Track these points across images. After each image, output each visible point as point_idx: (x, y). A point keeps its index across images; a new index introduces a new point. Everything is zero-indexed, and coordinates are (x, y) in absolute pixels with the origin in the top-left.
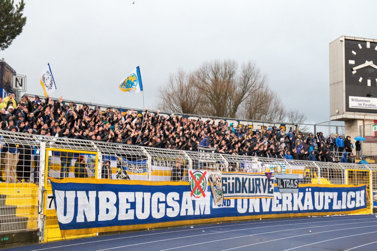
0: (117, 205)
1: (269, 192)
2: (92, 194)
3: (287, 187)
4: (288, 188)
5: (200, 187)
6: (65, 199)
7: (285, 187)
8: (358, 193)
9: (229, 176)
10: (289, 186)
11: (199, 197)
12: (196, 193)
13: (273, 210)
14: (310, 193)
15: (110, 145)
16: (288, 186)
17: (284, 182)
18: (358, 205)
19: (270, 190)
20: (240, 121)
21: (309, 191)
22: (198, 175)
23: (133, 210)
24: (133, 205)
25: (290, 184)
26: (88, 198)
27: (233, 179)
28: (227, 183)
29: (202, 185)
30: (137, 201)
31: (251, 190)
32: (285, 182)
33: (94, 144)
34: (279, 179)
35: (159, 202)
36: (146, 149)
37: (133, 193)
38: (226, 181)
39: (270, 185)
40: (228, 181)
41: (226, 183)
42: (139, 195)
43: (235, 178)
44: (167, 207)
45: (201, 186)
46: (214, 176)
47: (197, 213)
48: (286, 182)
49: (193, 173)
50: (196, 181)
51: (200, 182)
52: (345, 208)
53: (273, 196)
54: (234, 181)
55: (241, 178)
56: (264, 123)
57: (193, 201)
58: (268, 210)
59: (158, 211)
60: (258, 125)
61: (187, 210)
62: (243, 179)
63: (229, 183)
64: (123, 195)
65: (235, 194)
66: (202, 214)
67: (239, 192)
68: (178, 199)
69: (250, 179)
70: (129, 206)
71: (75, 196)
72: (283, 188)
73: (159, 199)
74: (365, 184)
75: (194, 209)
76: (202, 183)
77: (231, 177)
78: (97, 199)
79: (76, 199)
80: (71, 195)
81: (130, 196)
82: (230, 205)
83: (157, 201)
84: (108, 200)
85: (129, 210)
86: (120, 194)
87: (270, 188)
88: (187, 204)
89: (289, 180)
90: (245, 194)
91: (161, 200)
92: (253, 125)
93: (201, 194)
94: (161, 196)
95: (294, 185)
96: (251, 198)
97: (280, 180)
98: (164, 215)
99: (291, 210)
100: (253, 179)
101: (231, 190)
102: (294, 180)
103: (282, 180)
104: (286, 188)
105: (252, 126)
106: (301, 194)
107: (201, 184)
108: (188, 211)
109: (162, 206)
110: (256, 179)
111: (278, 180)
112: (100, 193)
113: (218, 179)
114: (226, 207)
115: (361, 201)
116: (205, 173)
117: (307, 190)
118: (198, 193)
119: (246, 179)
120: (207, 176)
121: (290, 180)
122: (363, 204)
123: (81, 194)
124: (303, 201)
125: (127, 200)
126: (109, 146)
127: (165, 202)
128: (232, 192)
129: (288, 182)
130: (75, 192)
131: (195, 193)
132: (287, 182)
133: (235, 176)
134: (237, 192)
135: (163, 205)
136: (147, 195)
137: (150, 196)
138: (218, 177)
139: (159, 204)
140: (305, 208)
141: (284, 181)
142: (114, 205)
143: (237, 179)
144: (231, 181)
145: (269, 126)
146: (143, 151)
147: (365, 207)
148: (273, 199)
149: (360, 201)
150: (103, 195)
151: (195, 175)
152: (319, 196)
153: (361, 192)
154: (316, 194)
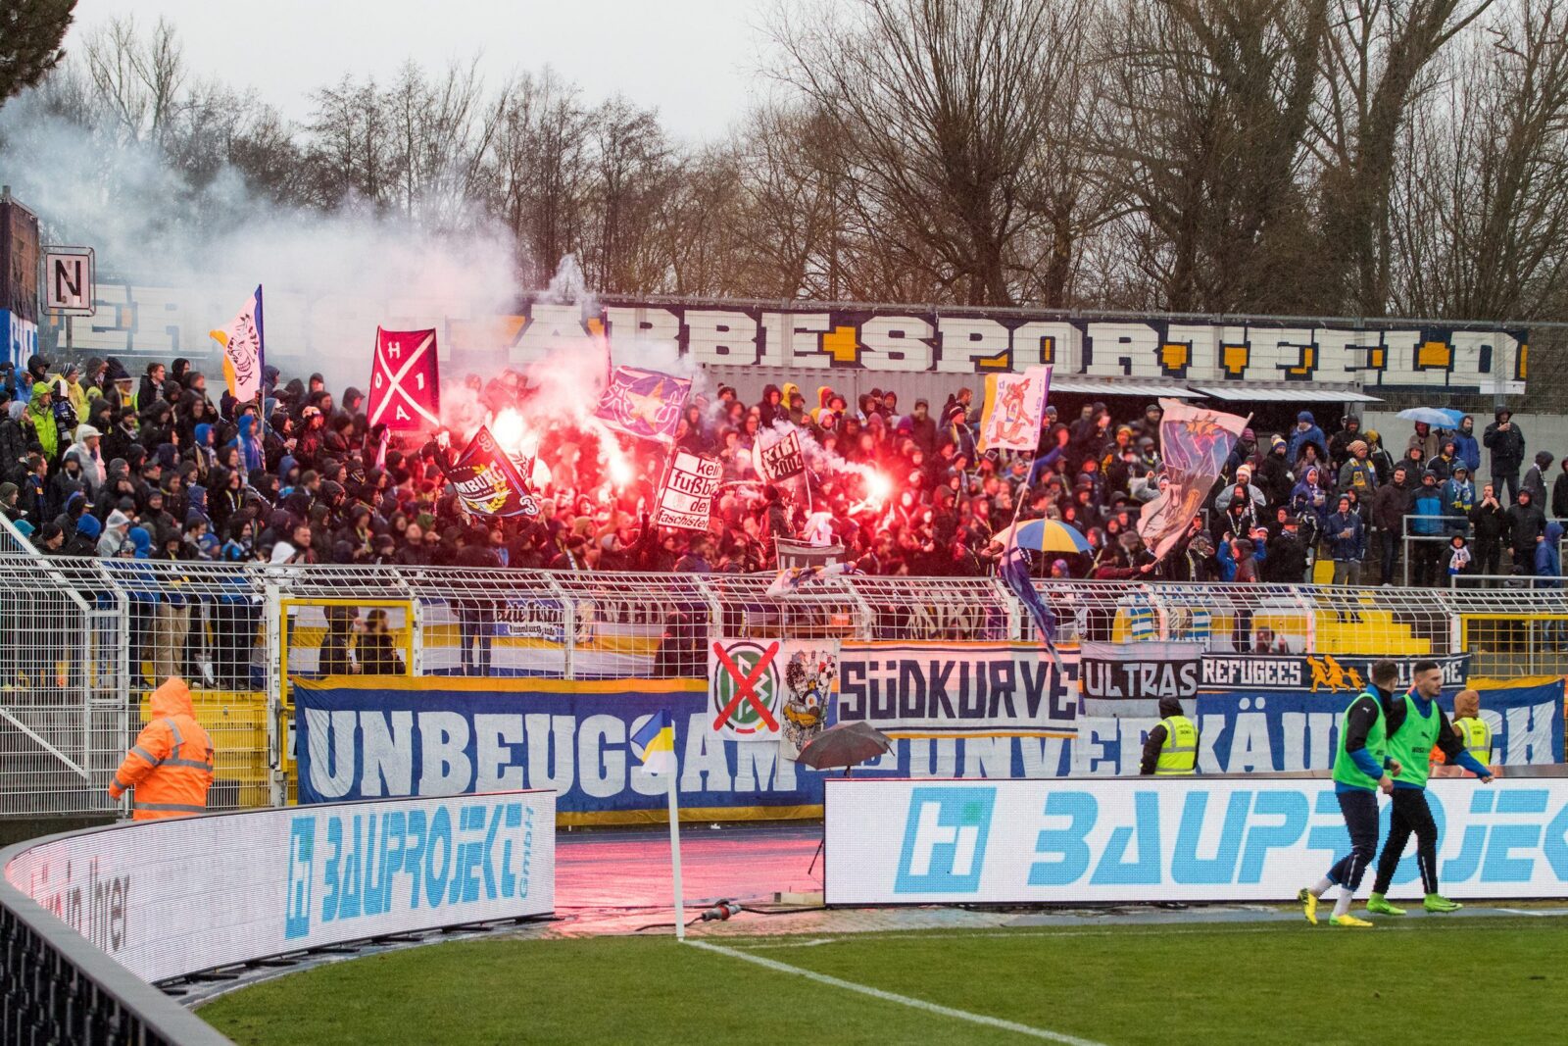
0: (471, 750)
1: (1055, 714)
2: (402, 719)
3: (1143, 694)
4: (1149, 696)
5: (753, 697)
6: (331, 730)
7: (1131, 694)
8: (1518, 716)
9: (874, 657)
10: (1153, 691)
11: (752, 731)
12: (740, 716)
14: (1263, 716)
15: (445, 575)
16: (1145, 687)
17: (1126, 673)
19: (1062, 707)
20: (1171, 327)
21: (1252, 709)
22: (744, 655)
23: (521, 768)
24: (520, 754)
25: (1158, 681)
26: (391, 730)
27: (891, 665)
28: (866, 682)
29: (761, 691)
30: (531, 742)
31: (972, 704)
32: (1131, 675)
33: (399, 576)
34: (1105, 662)
35: (604, 745)
36: (557, 577)
37: (519, 717)
38: (861, 675)
39: (1062, 685)
40: (870, 674)
41: (861, 682)
42: (538, 723)
43: (898, 663)
44: (632, 761)
45: (757, 695)
46: (808, 658)
47: (745, 784)
48: (1137, 673)
49: (729, 650)
50: (738, 678)
51: (754, 679)
53: (1076, 730)
54: (896, 674)
55: (924, 662)
56: (1317, 331)
57: (726, 742)
59: (603, 774)
60: (1281, 344)
61: (704, 774)
62: (935, 665)
63: (874, 683)
64: (488, 724)
65: (897, 722)
66: (764, 788)
67: (918, 712)
69: (965, 666)
70: (505, 755)
71: (354, 725)
72: (1126, 696)
73: (602, 736)
74: (1559, 678)
75: (733, 771)
76: (761, 683)
77: (882, 658)
78: (416, 733)
80: (344, 720)
81: (509, 725)
82: (877, 762)
83: (596, 741)
84: (445, 738)
85: (507, 769)
86: (479, 718)
87: (1061, 698)
88: (704, 752)
89: (1154, 668)
90: (942, 719)
91: (609, 740)
92: (1247, 345)
93: (760, 720)
94: (613, 727)
95: (1179, 682)
96: (970, 736)
97: (1108, 666)
98: (620, 788)
100: (981, 666)
101: (883, 705)
102: (1177, 665)
103: (1117, 667)
104: (1137, 696)
105: (1244, 350)
106: (1215, 723)
107: (757, 687)
108: (709, 779)
109: (615, 760)
110: (996, 666)
111: (1100, 665)
112: (422, 715)
113: (829, 669)
114: (861, 767)
115: (1534, 750)
116: (774, 648)
117: (1244, 703)
118: (747, 719)
119: (950, 665)
120: (782, 660)
121: (1161, 664)
122: (1544, 760)
123: (372, 719)
124: (1223, 748)
125: (501, 737)
126: (442, 579)
127: (626, 747)
128: (889, 713)
129: (1148, 673)
130: (353, 713)
131: (735, 718)
132: (1143, 675)
133: (898, 657)
134: (906, 713)
135: (621, 755)
136: (564, 724)
137: (573, 725)
138: (825, 660)
139: (606, 753)
141: (1130, 669)
142: (465, 751)
143: (910, 667)
144: (882, 675)
145: (1351, 343)
146: (547, 585)
148: (1073, 741)
149: (1529, 748)
150: (432, 722)
151: (735, 656)
152: (1307, 730)
153: (1538, 709)
154: (1293, 722)
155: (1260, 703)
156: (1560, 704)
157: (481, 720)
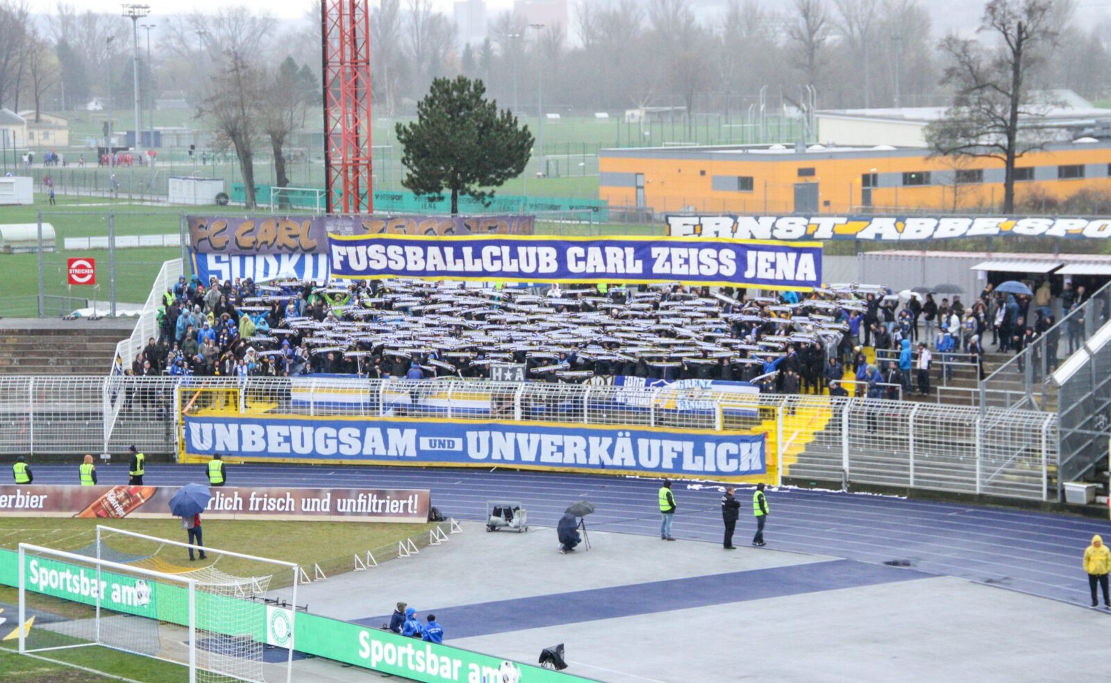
0: (265, 438)
2: (234, 428)
6: (201, 430)
8: (745, 447)
13: (543, 459)
14: (629, 440)
18: (745, 467)
21: (624, 436)
23: (288, 444)
24: (288, 439)
26: (228, 430)
30: (292, 435)
35: (326, 437)
37: (287, 427)
42: (296, 429)
44: (339, 443)
47: (392, 452)
52: (713, 469)
58: (533, 459)
59: (326, 446)
61: (373, 449)
66: (401, 454)
68: (358, 435)
70: (281, 440)
71: (212, 428)
73: (325, 434)
75: (387, 448)
78: (240, 431)
79: (214, 432)
81: (282, 430)
82: (453, 447)
83: (323, 436)
84: (253, 433)
85: (282, 444)
88: (373, 441)
91: (329, 436)
94: (331, 432)
98: (335, 452)
99: (585, 462)
106: (607, 441)
108: (375, 450)
109: (332, 442)
112: (242, 426)
114: (446, 449)
117: (620, 434)
122: (757, 465)
123: (219, 426)
124: (611, 451)
125: (278, 434)
127: (337, 438)
130: (210, 424)
135: (334, 441)
136: (308, 430)
137: (312, 431)
139: (327, 440)
140: (617, 461)
142: (262, 438)
147: (763, 471)
149: (750, 461)
150: (246, 429)
152: (649, 446)
153: (754, 444)
154: (642, 443)
155: (628, 434)
156: (763, 443)
157: (269, 428)
